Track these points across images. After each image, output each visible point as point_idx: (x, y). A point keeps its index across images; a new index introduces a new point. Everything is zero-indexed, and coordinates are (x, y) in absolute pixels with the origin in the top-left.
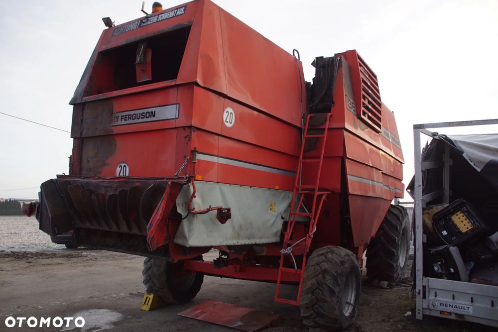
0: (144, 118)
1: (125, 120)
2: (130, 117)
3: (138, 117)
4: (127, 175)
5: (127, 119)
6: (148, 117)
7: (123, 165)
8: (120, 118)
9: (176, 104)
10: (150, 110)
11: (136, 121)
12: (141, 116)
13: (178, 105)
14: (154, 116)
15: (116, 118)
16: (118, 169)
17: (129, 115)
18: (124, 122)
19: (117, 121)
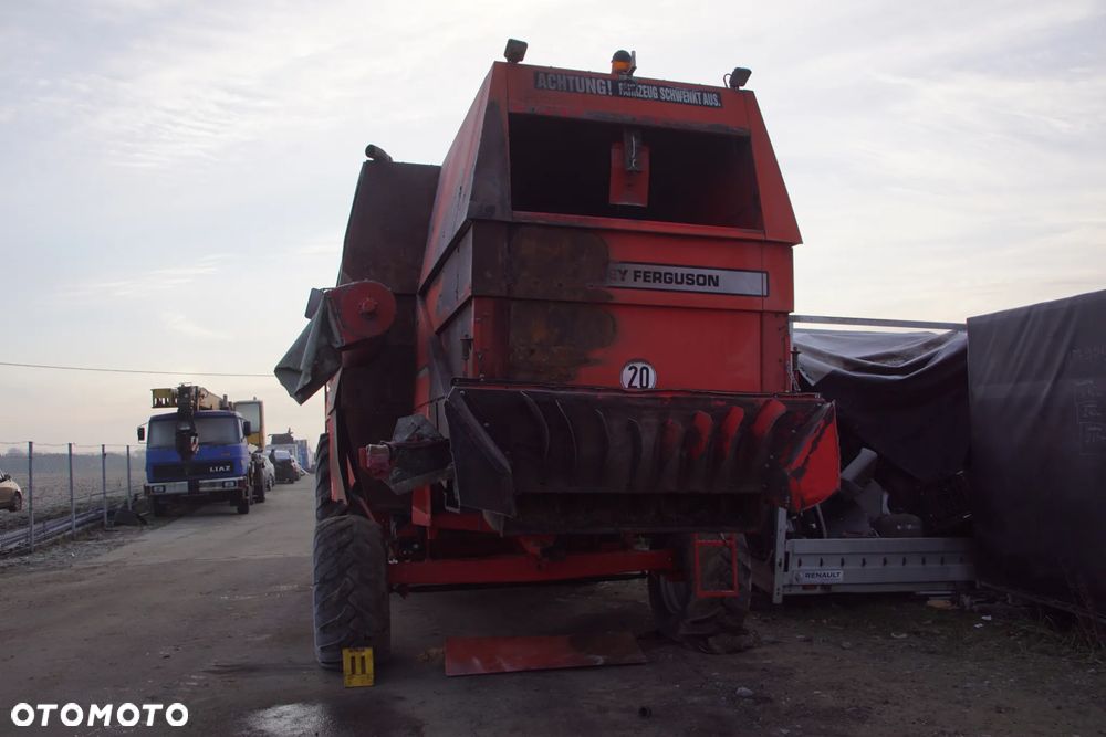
0: (693, 283)
1: (645, 280)
2: (658, 277)
3: (679, 280)
4: (650, 386)
5: (652, 279)
6: (704, 284)
7: (639, 366)
8: (630, 276)
9: (762, 272)
10: (707, 272)
11: (673, 286)
12: (685, 280)
13: (765, 275)
14: (716, 284)
15: (618, 273)
16: (627, 374)
17: (655, 273)
18: (640, 283)
19: (623, 279)
